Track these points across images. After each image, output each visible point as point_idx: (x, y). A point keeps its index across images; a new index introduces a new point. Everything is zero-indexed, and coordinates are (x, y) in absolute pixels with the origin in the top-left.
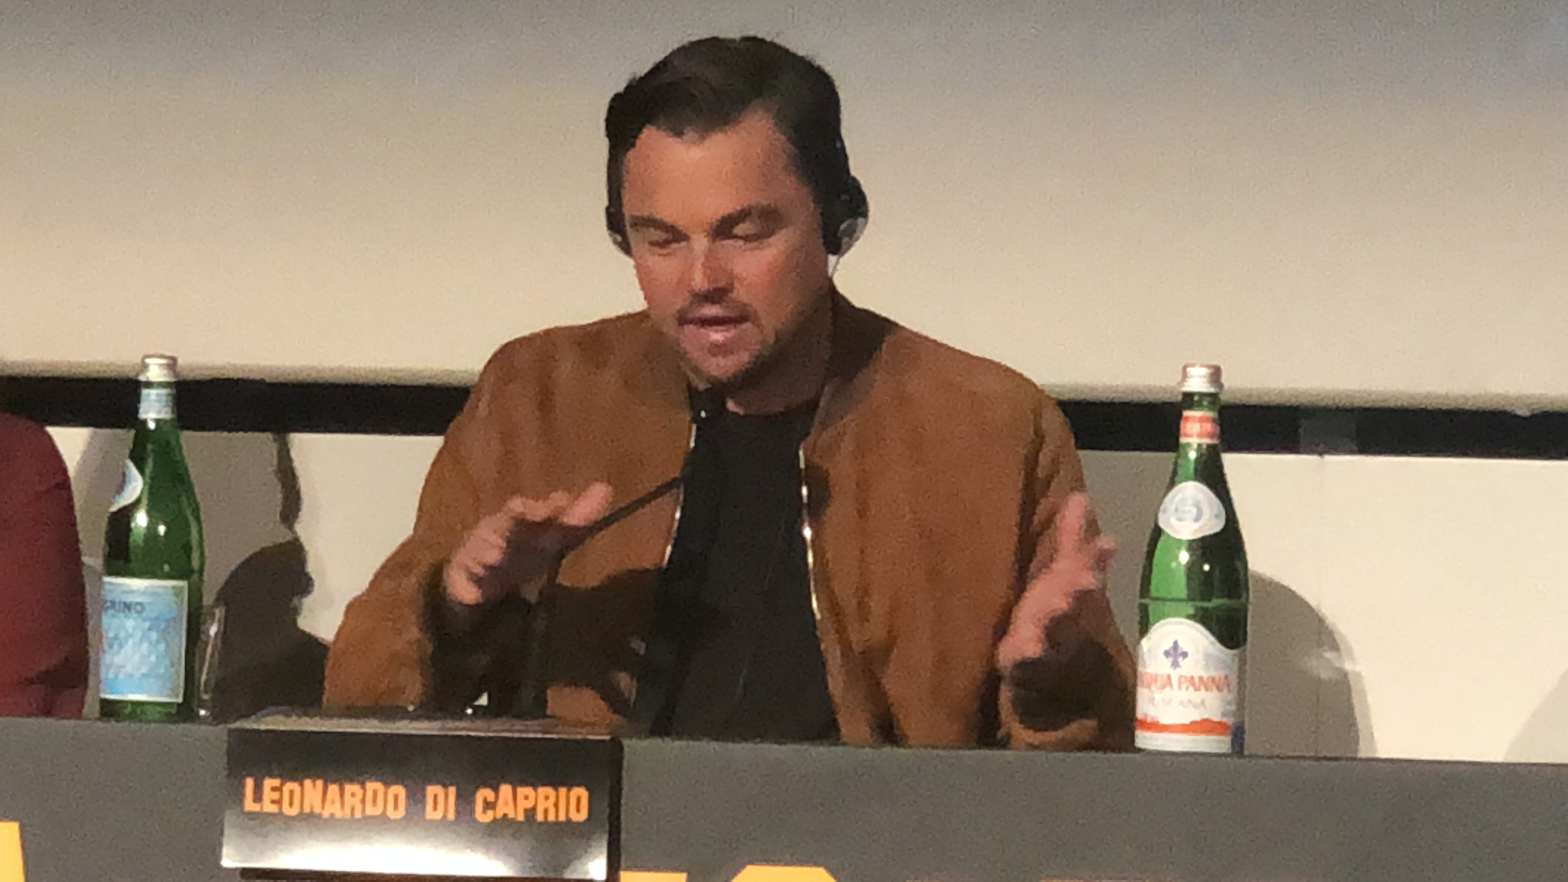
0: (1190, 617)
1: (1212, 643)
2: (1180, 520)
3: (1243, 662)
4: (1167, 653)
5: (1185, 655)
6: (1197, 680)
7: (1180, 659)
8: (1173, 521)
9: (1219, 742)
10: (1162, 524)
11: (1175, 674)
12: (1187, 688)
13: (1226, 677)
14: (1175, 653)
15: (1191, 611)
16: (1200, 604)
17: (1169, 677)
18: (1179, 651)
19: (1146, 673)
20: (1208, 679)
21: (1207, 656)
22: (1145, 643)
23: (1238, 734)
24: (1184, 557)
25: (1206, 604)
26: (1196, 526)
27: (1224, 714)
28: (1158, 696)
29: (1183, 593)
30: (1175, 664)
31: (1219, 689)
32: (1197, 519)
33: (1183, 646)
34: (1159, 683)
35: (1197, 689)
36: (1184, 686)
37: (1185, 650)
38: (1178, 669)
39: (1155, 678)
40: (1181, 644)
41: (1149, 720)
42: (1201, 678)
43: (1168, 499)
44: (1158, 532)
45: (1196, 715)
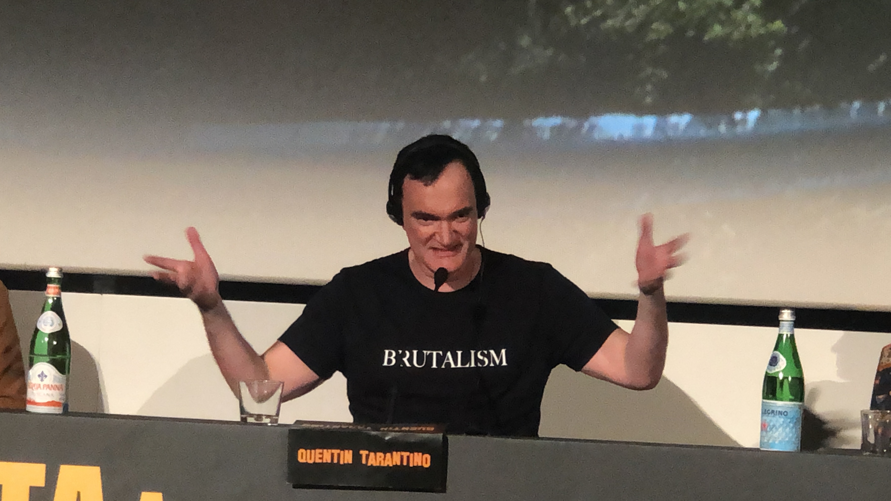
0: (48, 362)
1: (56, 373)
2: (45, 325)
3: (67, 380)
4: (39, 376)
5: (46, 376)
6: (50, 386)
7: (44, 378)
8: (43, 326)
9: (59, 409)
10: (38, 327)
11: (42, 384)
12: (46, 389)
13: (62, 385)
14: (42, 376)
15: (48, 360)
16: (51, 357)
17: (40, 385)
18: (44, 375)
19: (31, 383)
20: (54, 385)
21: (55, 377)
22: (31, 372)
23: (66, 407)
24: (47, 339)
25: (54, 358)
26: (51, 328)
27: (60, 399)
28: (35, 392)
29: (46, 353)
30: (42, 380)
31: (58, 389)
32: (51, 326)
33: (46, 373)
34: (36, 386)
35: (50, 389)
36: (45, 388)
37: (46, 374)
38: (43, 382)
39: (34, 385)
40: (45, 372)
41: (32, 401)
42: (52, 385)
43: (41, 317)
44: (37, 330)
45: (49, 399)
